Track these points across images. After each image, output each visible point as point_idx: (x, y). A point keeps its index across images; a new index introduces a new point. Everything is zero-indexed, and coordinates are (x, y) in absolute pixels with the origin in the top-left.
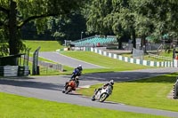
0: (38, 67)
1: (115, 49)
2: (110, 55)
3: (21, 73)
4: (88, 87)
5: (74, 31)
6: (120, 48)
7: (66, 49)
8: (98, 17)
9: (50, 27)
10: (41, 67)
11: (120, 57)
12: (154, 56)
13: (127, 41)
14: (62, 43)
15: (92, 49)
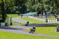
0: (12, 23)
1: (36, 16)
2: (35, 18)
3: (6, 25)
4: (28, 29)
5: (23, 11)
6: (38, 16)
7: (20, 17)
8: (31, 6)
9: (15, 10)
10: (13, 23)
11: (38, 19)
12: (49, 18)
13: (40, 14)
14: (19, 15)
15: (29, 16)
